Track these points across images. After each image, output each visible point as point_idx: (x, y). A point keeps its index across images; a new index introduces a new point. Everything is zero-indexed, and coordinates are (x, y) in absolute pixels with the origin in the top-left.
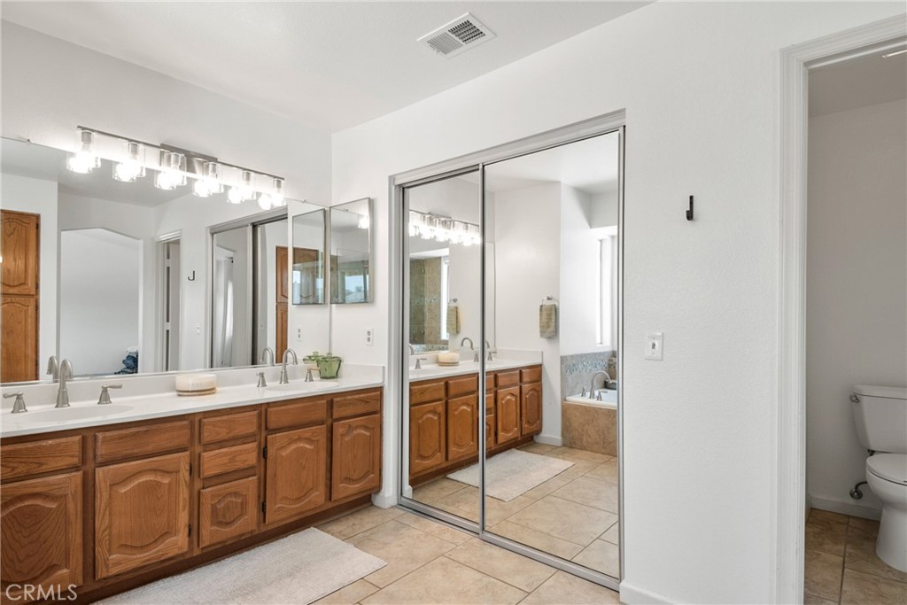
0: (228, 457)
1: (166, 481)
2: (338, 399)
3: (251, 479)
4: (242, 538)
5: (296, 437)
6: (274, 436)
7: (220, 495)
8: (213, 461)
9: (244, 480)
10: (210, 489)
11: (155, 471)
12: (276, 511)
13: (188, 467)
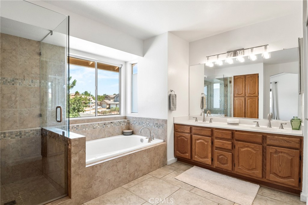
0: (222, 143)
1: (206, 143)
2: (269, 136)
3: (229, 153)
4: (228, 171)
5: (247, 146)
6: (238, 142)
7: (219, 154)
8: (217, 143)
9: (228, 153)
10: (217, 151)
11: (203, 140)
12: (239, 169)
13: (211, 142)
